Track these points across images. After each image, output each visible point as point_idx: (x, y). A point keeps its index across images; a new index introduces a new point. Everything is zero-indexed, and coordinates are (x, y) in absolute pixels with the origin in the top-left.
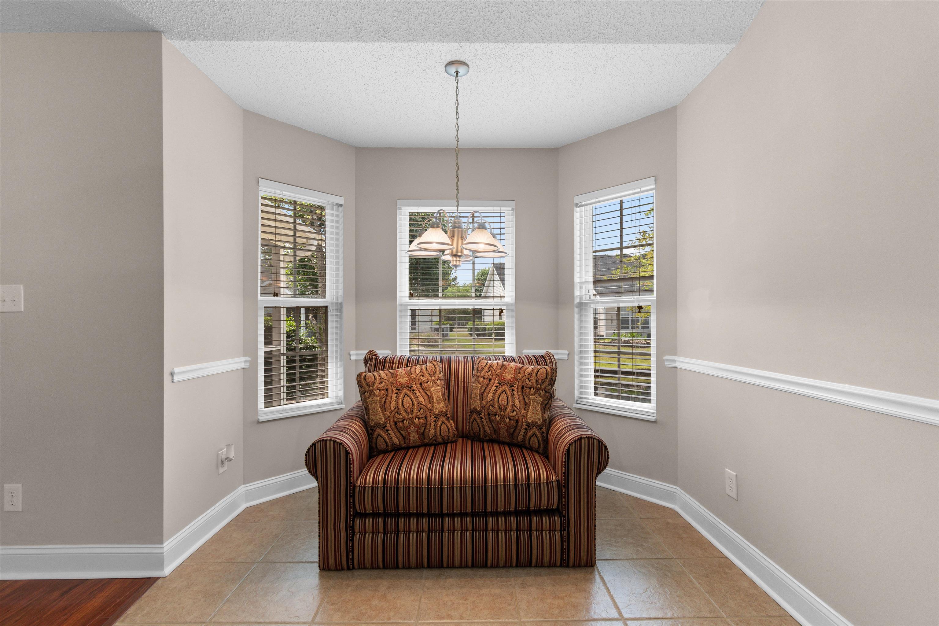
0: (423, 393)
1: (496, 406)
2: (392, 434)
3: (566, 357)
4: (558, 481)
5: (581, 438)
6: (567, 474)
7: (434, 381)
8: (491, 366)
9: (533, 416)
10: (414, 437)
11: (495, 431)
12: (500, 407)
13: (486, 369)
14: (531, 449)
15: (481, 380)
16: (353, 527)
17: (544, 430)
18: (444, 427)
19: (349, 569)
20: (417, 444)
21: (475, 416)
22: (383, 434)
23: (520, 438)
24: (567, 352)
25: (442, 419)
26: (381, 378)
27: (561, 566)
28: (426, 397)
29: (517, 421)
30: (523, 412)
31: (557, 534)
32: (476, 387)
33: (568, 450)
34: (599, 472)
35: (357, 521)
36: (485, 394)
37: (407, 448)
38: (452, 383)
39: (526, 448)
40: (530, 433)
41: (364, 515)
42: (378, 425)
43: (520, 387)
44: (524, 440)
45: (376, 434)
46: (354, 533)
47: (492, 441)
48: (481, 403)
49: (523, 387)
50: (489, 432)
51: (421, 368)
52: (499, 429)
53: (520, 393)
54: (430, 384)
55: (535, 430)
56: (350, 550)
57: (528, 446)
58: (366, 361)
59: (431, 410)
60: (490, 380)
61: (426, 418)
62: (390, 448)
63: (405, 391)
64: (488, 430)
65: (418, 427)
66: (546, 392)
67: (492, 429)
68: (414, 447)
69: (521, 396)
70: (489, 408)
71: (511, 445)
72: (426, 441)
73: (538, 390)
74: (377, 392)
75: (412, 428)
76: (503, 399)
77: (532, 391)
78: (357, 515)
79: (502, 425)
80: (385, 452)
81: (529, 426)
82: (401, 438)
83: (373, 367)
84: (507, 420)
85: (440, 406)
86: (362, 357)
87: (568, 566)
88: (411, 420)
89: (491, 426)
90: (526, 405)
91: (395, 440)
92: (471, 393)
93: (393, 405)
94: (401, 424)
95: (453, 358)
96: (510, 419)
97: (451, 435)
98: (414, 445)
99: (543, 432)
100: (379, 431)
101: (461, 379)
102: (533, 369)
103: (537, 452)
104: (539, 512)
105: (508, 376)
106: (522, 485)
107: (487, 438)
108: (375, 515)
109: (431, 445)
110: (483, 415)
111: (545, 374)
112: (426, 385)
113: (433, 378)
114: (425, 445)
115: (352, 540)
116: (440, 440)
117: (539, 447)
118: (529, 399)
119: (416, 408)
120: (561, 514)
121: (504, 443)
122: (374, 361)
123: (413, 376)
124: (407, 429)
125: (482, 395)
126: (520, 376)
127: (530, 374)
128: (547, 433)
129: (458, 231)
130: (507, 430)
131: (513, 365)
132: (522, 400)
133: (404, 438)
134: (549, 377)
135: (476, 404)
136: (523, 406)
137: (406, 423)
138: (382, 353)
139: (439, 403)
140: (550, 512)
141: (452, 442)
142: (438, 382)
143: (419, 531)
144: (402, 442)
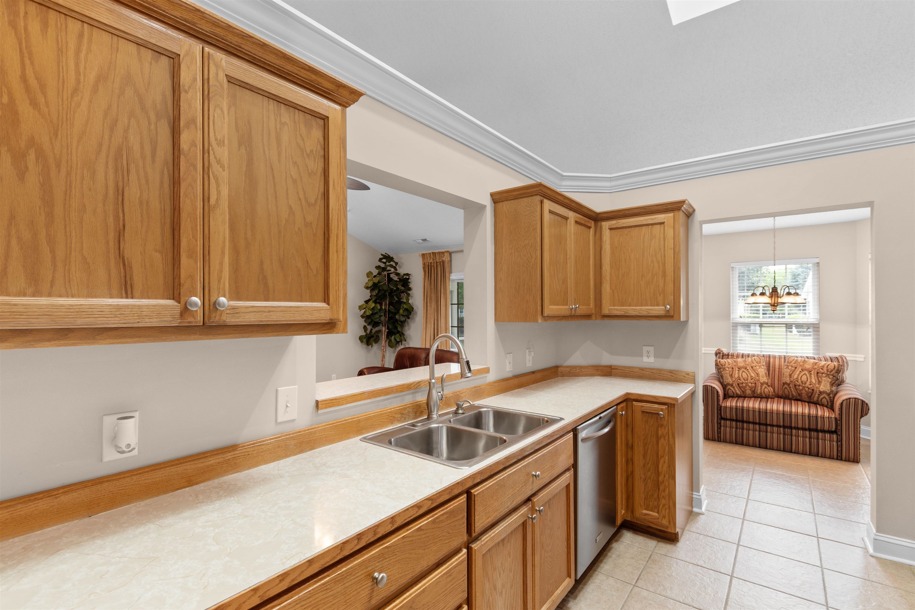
0: (753, 372)
1: (800, 381)
2: (737, 389)
3: (862, 360)
4: (836, 418)
5: (850, 398)
6: (841, 414)
7: (760, 366)
8: (797, 361)
9: (824, 388)
10: (748, 392)
11: (799, 394)
12: (802, 382)
13: (793, 362)
14: (823, 405)
15: (790, 367)
16: (720, 423)
17: (831, 396)
18: (766, 390)
19: (718, 441)
20: (750, 396)
21: (786, 386)
22: (732, 389)
23: (815, 399)
24: (863, 356)
25: (765, 385)
26: (729, 363)
27: (837, 459)
28: (756, 374)
29: (813, 390)
30: (817, 385)
31: (835, 443)
32: (786, 372)
33: (842, 403)
34: (862, 416)
35: (723, 422)
36: (793, 375)
37: (745, 397)
38: (771, 368)
39: (819, 405)
40: (822, 397)
41: (726, 419)
42: (728, 384)
43: (816, 373)
44: (818, 400)
45: (728, 388)
46: (721, 426)
47: (797, 400)
48: (790, 380)
49: (818, 373)
50: (795, 395)
51: (752, 359)
52: (802, 393)
53: (816, 376)
54: (758, 367)
55: (824, 395)
56: (719, 433)
57: (820, 403)
58: (716, 354)
59: (758, 380)
60: (796, 368)
61: (755, 384)
62: (735, 395)
63: (743, 369)
64: (794, 394)
65: (751, 388)
66: (834, 376)
67: (797, 393)
68: (748, 397)
69: (816, 377)
70: (795, 382)
71: (809, 402)
72: (756, 395)
73: (828, 375)
74: (727, 369)
75: (748, 388)
76: (804, 378)
77: (824, 375)
78: (722, 418)
79: (804, 392)
80: (733, 397)
81: (821, 393)
82: (741, 391)
83: (721, 357)
84: (807, 389)
85: (764, 379)
86: (714, 352)
87: (841, 460)
88: (747, 383)
89: (796, 391)
90: (820, 382)
91: (738, 392)
92: (784, 374)
93: (737, 376)
94: (741, 385)
95: (771, 356)
96: (809, 389)
97: (771, 394)
98: (748, 396)
99: (830, 397)
100: (729, 387)
101: (777, 366)
102: (825, 364)
103: (826, 407)
104: (824, 431)
105: (807, 366)
106: (813, 416)
107: (794, 398)
108: (731, 420)
109: (758, 397)
110: (791, 386)
111: (833, 367)
112: (755, 368)
113: (759, 365)
114: (755, 397)
115: (720, 429)
116: (764, 396)
117: (828, 404)
118: (822, 379)
119: (749, 378)
120: (837, 434)
121: (805, 401)
122: (722, 354)
123: (747, 363)
124: (744, 388)
125: (790, 376)
126: (816, 367)
127: (823, 366)
128: (834, 398)
129: (775, 294)
130: (807, 394)
131: (812, 361)
132: (817, 379)
133: (743, 392)
134: (836, 368)
135: (788, 380)
136: (817, 383)
137: (744, 385)
138: (725, 351)
139: (763, 377)
140: (830, 432)
141: (771, 398)
142: (763, 367)
143: (754, 430)
144: (742, 393)
